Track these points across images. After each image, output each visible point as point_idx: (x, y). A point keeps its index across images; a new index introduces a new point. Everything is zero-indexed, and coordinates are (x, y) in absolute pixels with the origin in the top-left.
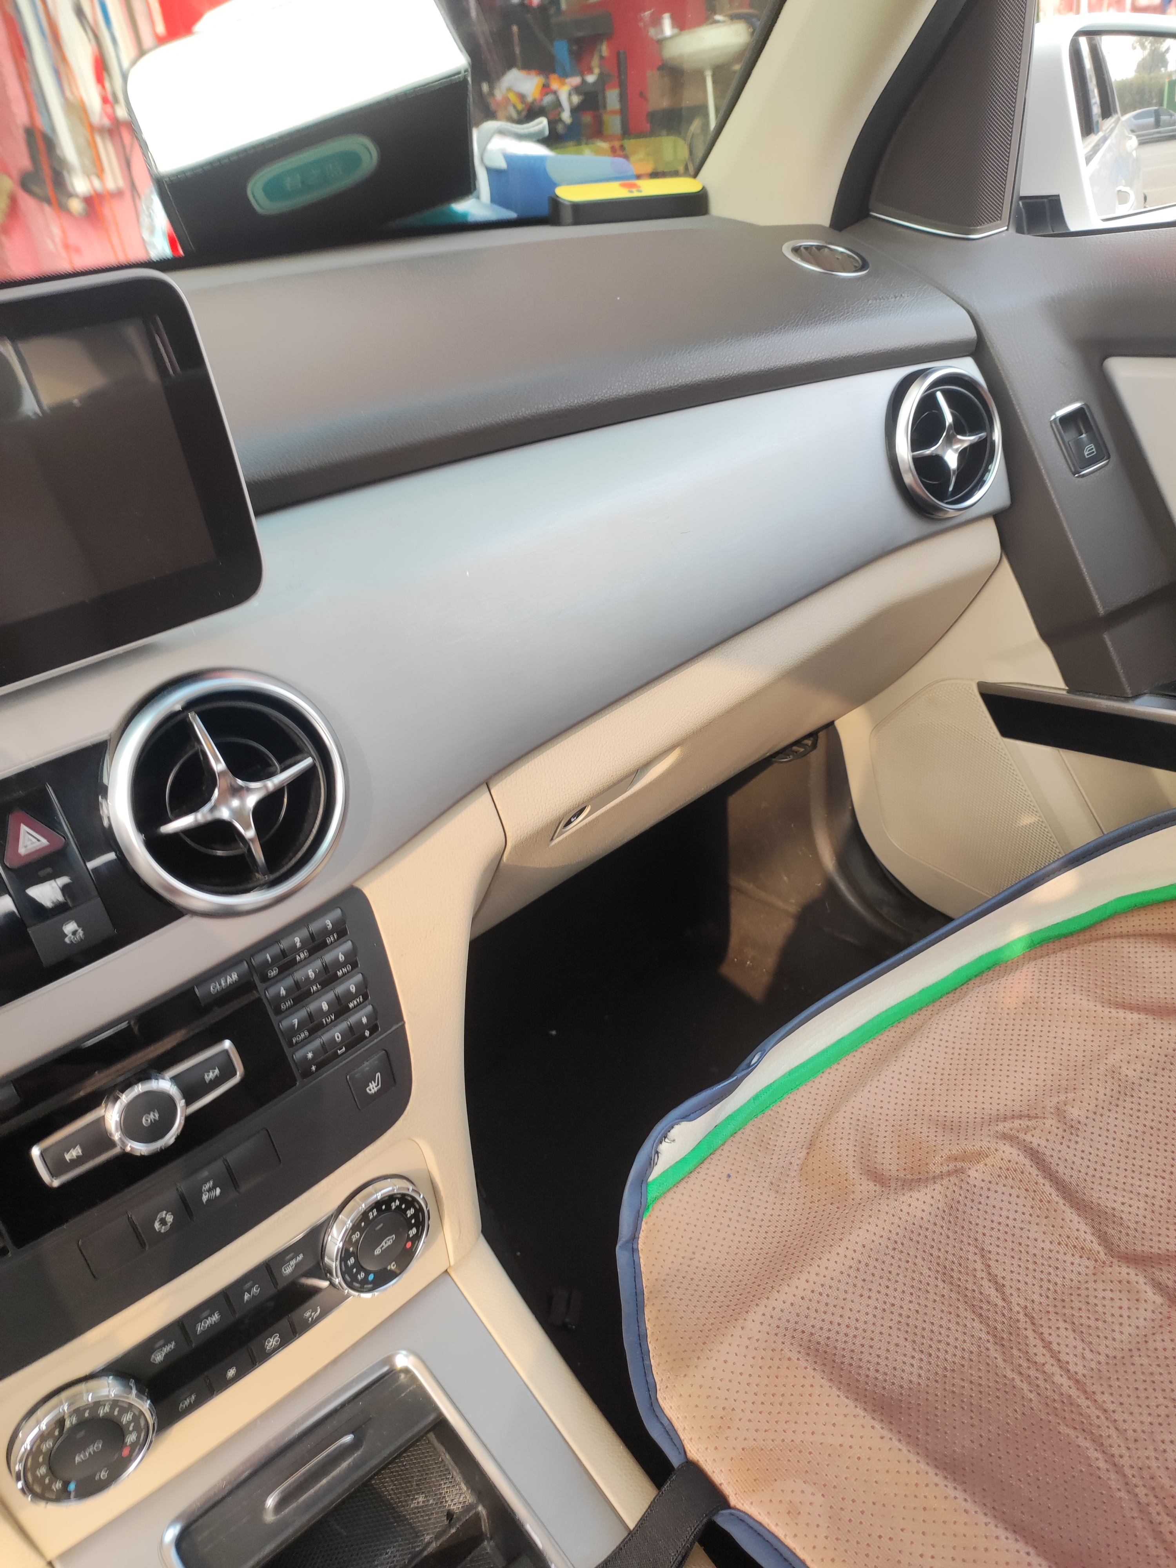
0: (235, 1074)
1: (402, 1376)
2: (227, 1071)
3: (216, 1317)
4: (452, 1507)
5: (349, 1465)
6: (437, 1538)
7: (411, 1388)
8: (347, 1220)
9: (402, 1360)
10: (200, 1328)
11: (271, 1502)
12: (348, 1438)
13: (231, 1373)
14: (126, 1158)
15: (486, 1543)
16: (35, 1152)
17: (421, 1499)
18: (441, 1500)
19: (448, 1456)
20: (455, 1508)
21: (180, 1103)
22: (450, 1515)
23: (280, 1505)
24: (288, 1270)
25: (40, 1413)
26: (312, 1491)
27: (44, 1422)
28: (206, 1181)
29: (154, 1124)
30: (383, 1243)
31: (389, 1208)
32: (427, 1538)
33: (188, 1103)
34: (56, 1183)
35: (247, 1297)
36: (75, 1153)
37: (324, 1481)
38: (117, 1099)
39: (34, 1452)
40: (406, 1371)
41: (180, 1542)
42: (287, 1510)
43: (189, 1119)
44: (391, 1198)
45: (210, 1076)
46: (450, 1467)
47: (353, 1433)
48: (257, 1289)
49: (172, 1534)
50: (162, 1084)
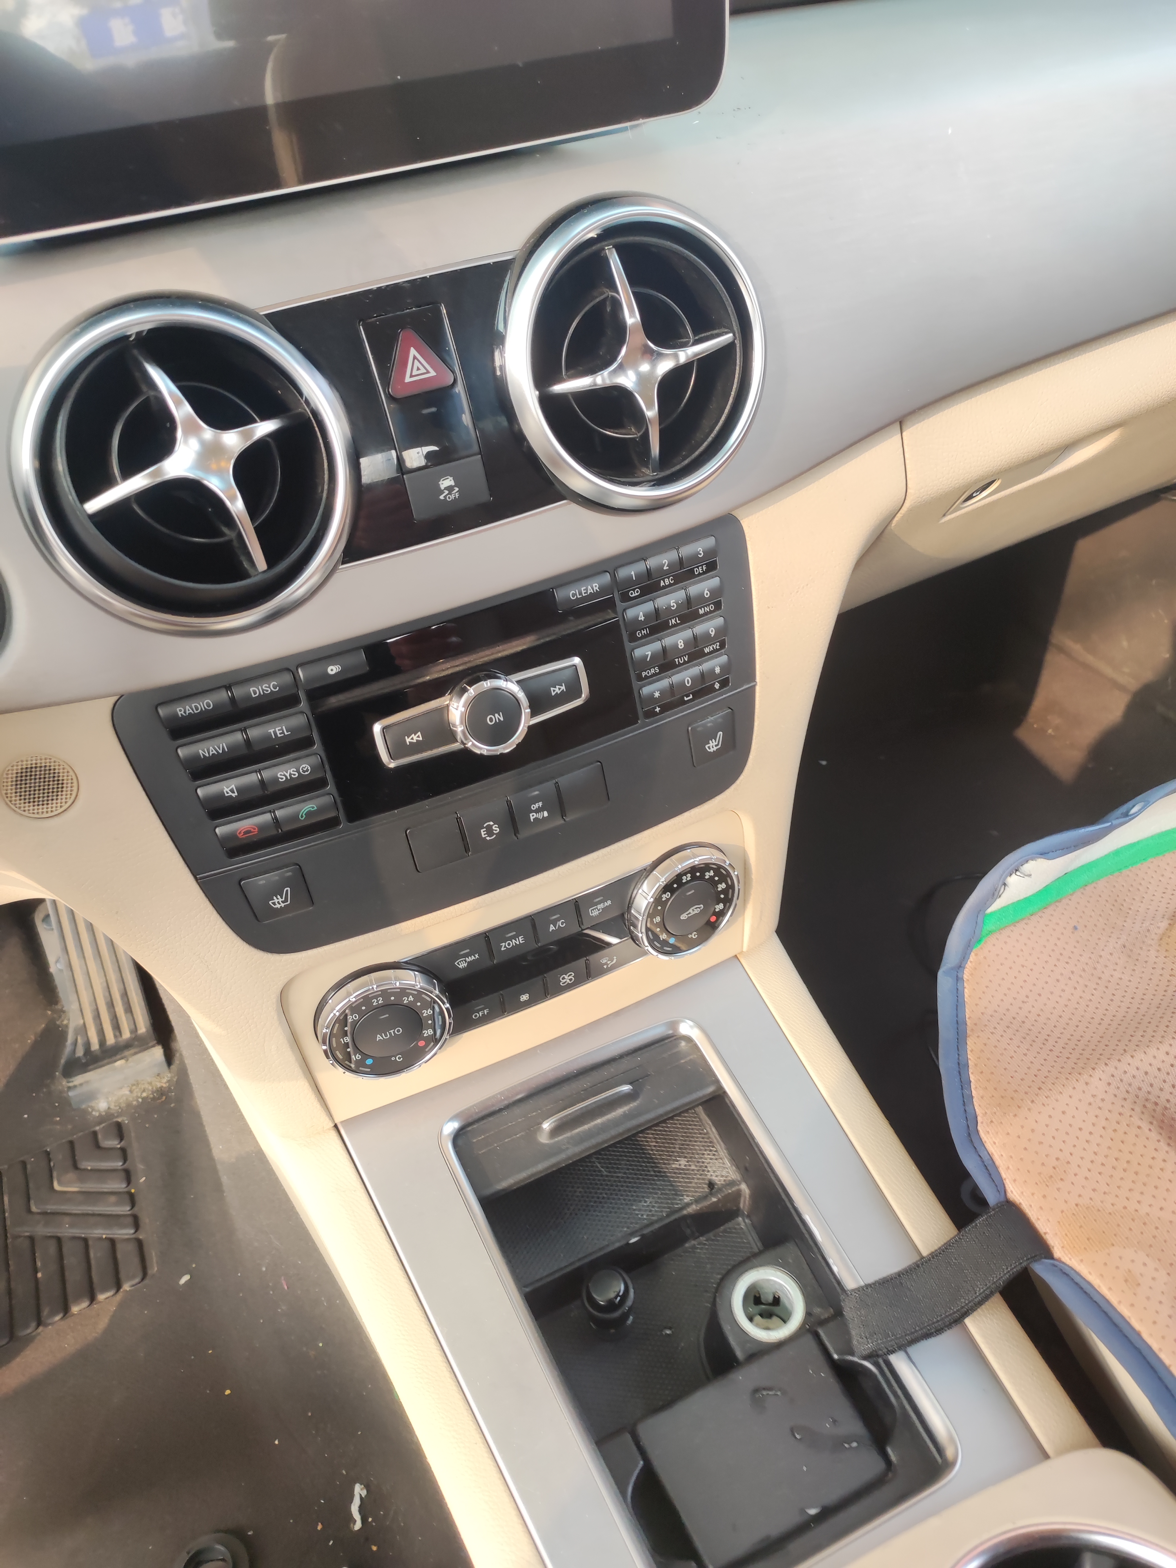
0: (580, 696)
1: (683, 1044)
2: (573, 691)
3: (521, 940)
4: (714, 1178)
5: (624, 1112)
6: (697, 1201)
7: (692, 1057)
8: (661, 877)
9: (686, 1029)
10: (504, 946)
11: (546, 1126)
12: (626, 1088)
13: (524, 997)
14: (466, 753)
15: (740, 1219)
16: (377, 728)
17: (683, 1162)
18: (703, 1169)
19: (714, 1130)
20: (718, 1180)
21: (526, 711)
22: (711, 1185)
23: (556, 1131)
24: (594, 912)
25: (350, 986)
26: (586, 1127)
27: (353, 994)
28: (535, 800)
29: (498, 725)
30: (691, 910)
31: (703, 875)
32: (687, 1200)
33: (534, 714)
34: (392, 765)
35: (552, 928)
36: (416, 737)
37: (599, 1121)
38: (464, 690)
39: (343, 1020)
40: (688, 1039)
41: (457, 1137)
42: (560, 1138)
43: (531, 728)
44: (707, 867)
45: (556, 690)
46: (715, 1141)
47: (631, 1084)
48: (562, 923)
49: (451, 1127)
50: (510, 685)
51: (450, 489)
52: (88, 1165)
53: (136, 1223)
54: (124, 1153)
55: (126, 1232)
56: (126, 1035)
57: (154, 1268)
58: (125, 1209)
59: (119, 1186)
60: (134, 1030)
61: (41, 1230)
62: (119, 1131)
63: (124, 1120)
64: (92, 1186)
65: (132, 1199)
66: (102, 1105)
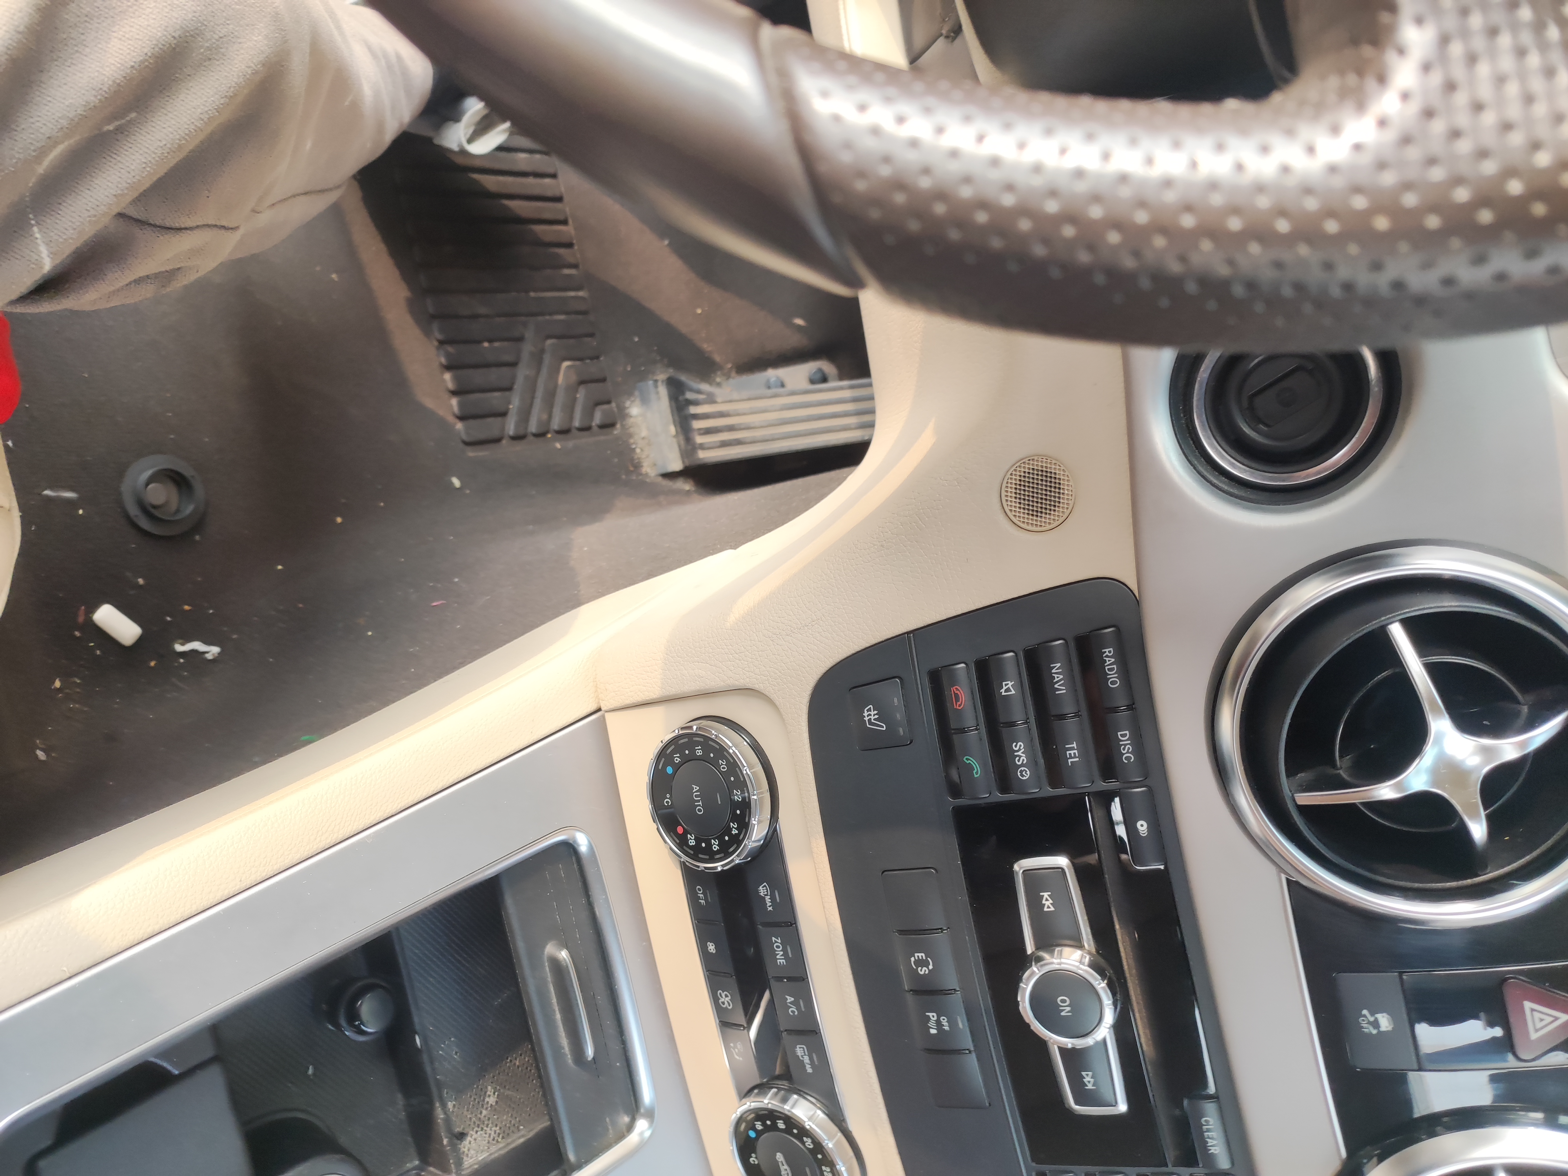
0: (1076, 1104)
1: (626, 1119)
2: (1083, 1097)
3: (781, 961)
4: (469, 1138)
5: (563, 1048)
6: (447, 1120)
7: (611, 1131)
8: (832, 1141)
9: (642, 1125)
10: (777, 942)
11: (564, 955)
12: (590, 1052)
13: (711, 948)
14: (1023, 961)
15: (417, 1163)
16: (1062, 861)
17: (492, 1100)
18: (480, 1125)
19: (522, 1140)
20: (465, 1145)
21: (1069, 1043)
22: (462, 1136)
23: (557, 967)
24: (800, 1050)
25: (759, 768)
26: (554, 1000)
27: (750, 767)
28: (952, 1023)
29: (1057, 1008)
30: (786, 1167)
32: (450, 1105)
33: (1063, 1051)
34: (1017, 867)
35: (790, 999)
36: (1048, 903)
37: (558, 1016)
38: (1101, 973)
39: (721, 751)
40: (630, 1128)
41: (568, 848)
42: (547, 969)
43: (1043, 1043)
45: (1088, 1079)
46: (509, 1140)
47: (594, 1058)
48: (793, 1012)
49: (583, 843)
50: (1104, 1032)
51: (1376, 1024)
52: (581, 395)
53: (518, 438)
54: (585, 429)
55: (511, 426)
56: (699, 440)
57: (471, 453)
58: (533, 427)
59: (556, 424)
60: (702, 447)
61: (527, 348)
62: (607, 426)
63: (617, 430)
64: (560, 398)
65: (541, 435)
66: (635, 410)
